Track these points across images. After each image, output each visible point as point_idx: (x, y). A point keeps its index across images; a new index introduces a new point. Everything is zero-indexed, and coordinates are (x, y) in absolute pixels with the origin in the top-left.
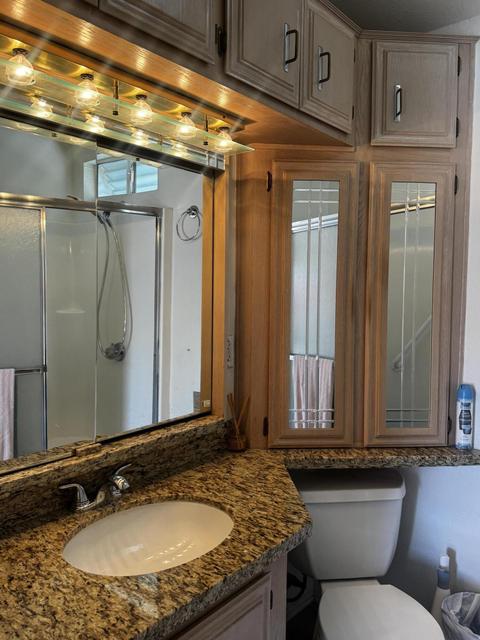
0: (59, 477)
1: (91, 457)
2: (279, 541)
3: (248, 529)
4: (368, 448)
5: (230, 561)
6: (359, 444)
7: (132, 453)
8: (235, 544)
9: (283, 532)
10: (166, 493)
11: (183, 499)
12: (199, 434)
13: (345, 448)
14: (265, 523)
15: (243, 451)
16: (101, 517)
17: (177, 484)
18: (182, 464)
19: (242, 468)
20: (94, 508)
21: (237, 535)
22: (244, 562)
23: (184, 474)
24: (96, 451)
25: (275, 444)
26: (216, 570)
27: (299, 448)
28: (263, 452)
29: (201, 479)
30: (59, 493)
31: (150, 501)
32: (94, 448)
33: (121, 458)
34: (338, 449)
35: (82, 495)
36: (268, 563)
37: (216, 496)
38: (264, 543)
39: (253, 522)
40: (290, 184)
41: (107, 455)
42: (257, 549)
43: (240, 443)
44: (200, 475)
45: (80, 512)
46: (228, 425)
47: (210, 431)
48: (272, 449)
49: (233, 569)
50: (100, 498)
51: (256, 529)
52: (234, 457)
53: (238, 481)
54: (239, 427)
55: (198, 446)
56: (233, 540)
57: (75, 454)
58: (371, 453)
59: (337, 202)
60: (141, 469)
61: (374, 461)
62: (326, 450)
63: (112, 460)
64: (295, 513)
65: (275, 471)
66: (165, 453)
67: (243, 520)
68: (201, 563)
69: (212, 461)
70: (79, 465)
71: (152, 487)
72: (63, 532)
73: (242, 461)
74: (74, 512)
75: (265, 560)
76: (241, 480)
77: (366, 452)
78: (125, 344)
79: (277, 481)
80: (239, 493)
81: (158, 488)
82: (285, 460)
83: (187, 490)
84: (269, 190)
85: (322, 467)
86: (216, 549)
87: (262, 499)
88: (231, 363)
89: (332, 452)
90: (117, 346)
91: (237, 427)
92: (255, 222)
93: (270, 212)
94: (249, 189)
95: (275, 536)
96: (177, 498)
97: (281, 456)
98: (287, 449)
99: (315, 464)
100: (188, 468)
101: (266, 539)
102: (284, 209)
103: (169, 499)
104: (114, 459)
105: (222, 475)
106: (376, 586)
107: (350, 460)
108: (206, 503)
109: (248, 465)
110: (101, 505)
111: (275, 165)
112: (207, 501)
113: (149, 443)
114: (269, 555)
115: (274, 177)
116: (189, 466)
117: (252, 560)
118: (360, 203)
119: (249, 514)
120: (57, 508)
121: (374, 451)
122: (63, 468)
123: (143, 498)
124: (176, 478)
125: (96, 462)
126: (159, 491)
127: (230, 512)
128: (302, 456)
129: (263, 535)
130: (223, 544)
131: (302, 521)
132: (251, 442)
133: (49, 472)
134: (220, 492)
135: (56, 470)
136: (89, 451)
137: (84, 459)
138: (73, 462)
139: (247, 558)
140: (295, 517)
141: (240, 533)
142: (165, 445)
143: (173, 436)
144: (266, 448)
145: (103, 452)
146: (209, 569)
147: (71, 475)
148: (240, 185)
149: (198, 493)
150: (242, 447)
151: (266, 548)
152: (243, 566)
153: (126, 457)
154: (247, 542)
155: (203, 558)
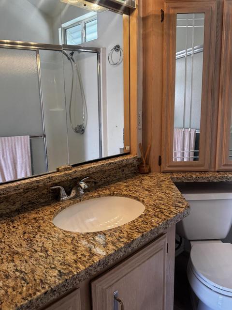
0: (50, 182)
1: (67, 172)
2: (172, 216)
3: (153, 209)
4: (218, 172)
5: (144, 225)
6: (213, 170)
7: (89, 171)
8: (147, 217)
9: (174, 212)
10: (107, 192)
11: (117, 195)
12: (124, 163)
13: (205, 172)
14: (163, 207)
15: (148, 173)
16: (74, 203)
17: (113, 188)
18: (115, 179)
19: (147, 181)
20: (70, 199)
21: (147, 212)
22: (153, 226)
23: (117, 183)
25: (165, 169)
26: (137, 230)
27: (178, 172)
28: (159, 174)
29: (126, 186)
30: (50, 191)
31: (99, 196)
32: (69, 168)
33: (83, 174)
34: (201, 172)
35: (63, 192)
36: (166, 228)
37: (134, 194)
38: (164, 217)
39: (156, 206)
40: (175, 16)
41: (75, 172)
42: (160, 220)
43: (146, 169)
44: (126, 184)
45: (63, 201)
46: (139, 160)
47: (130, 162)
48: (163, 172)
49: (147, 229)
50: (73, 194)
51: (158, 210)
52: (143, 176)
53: (146, 187)
54: (146, 161)
55: (123, 170)
56: (145, 215)
57: (58, 170)
58: (220, 174)
59: (204, 26)
60: (94, 180)
61: (222, 177)
62: (194, 173)
63: (78, 175)
64: (179, 202)
65: (166, 182)
66: (107, 173)
67: (150, 205)
68: (129, 227)
69: (131, 178)
70: (61, 176)
71: (100, 189)
73: (146, 177)
74: (59, 201)
75: (165, 226)
76: (148, 186)
77: (217, 174)
78: (84, 125)
79: (167, 187)
80: (147, 192)
81: (103, 190)
82: (171, 178)
83: (118, 191)
84: (162, 21)
85: (192, 181)
86: (136, 219)
87: (160, 195)
88: (141, 127)
89: (197, 174)
90: (80, 126)
91: (144, 160)
92: (154, 41)
93: (163, 35)
94: (150, 21)
95: (169, 214)
96: (113, 195)
97: (169, 176)
98: (172, 172)
99: (188, 180)
100: (119, 181)
101: (164, 215)
102: (171, 32)
103: (109, 195)
104: (79, 174)
105: (137, 184)
106: (220, 243)
107: (208, 177)
108: (129, 197)
109: (151, 180)
110: (74, 197)
111: (165, 4)
112: (130, 196)
113: (98, 166)
114: (167, 224)
115: (165, 12)
117: (157, 225)
118: (217, 27)
119: (154, 203)
120: (50, 199)
121: (221, 173)
122: (52, 177)
123: (96, 195)
124: (112, 185)
125: (70, 175)
126: (104, 191)
127: (143, 202)
128: (180, 175)
129: (162, 213)
130: (140, 217)
131: (184, 206)
132: (152, 169)
133: (45, 179)
134: (136, 192)
135: (48, 178)
136: (65, 169)
137: (63, 173)
138: (57, 175)
139: (155, 224)
140: (180, 205)
141: (149, 211)
142: (106, 168)
143: (110, 163)
144: (160, 172)
145: (73, 170)
146: (133, 230)
147: (57, 181)
148: (144, 20)
149: (125, 192)
150: (147, 171)
151: (165, 219)
152: (153, 228)
153: (85, 173)
154: (153, 216)
155: (129, 224)
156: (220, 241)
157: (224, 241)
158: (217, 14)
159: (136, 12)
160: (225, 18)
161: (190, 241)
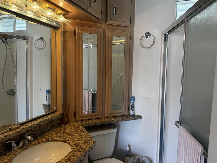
0: (6, 139)
1: (17, 130)
2: (87, 149)
3: (76, 147)
4: (106, 118)
5: (73, 158)
6: (104, 117)
7: (31, 128)
8: (74, 152)
9: (88, 146)
10: (44, 140)
11: (51, 141)
12: (53, 119)
13: (100, 118)
14: (81, 144)
15: (67, 123)
16: (22, 151)
17: (47, 136)
18: (47, 129)
19: (69, 129)
20: (19, 148)
21: (73, 149)
22: (78, 157)
23: (49, 133)
24: (19, 128)
25: (78, 119)
26: (70, 161)
27: (86, 120)
28: (74, 123)
29: (55, 134)
30: (4, 145)
31: (39, 143)
32: (18, 127)
33: (28, 130)
34: (98, 119)
35: (14, 144)
36: (85, 157)
37: (63, 139)
38: (83, 151)
39: (77, 145)
40: (82, 34)
41: (23, 129)
42: (81, 153)
43: (66, 121)
44: (55, 133)
45: (14, 150)
46: (62, 115)
47: (57, 117)
48: (77, 121)
49: (75, 160)
50: (21, 145)
51: (79, 147)
52: (65, 125)
53: (69, 133)
54: (66, 115)
55: (52, 123)
56: (72, 151)
57: (10, 130)
58: (108, 119)
59: (97, 41)
60: (33, 133)
61: (109, 121)
62: (94, 120)
63: (24, 131)
64: (90, 140)
65: (80, 128)
66: (42, 126)
67: (74, 145)
68: (65, 160)
69: (57, 127)
70: (13, 134)
71: (38, 138)
72: (9, 158)
73: (67, 126)
74: (11, 151)
75: (84, 156)
76: (70, 132)
77: (106, 119)
79: (82, 131)
80: (70, 137)
81: (41, 138)
82: (82, 124)
83: (52, 138)
84: (75, 35)
85: (94, 125)
86: (68, 155)
87: (78, 137)
88: (63, 94)
89: (96, 120)
92: (71, 46)
93: (75, 43)
94: (68, 34)
95: (86, 148)
96: (48, 141)
97: (80, 123)
98: (82, 121)
99: (91, 124)
100: (50, 131)
101: (83, 149)
102: (80, 42)
103: (46, 142)
104: (25, 130)
105: (63, 132)
107: (102, 122)
108: (59, 141)
109: (70, 127)
110: (21, 147)
111: (76, 27)
112: (60, 141)
113: (37, 123)
114: (85, 154)
115: (76, 31)
116: (50, 130)
117: (81, 156)
119: (75, 143)
120: (4, 150)
121: (108, 118)
122: (7, 135)
123: (37, 142)
124: (46, 134)
125: (19, 132)
126: (42, 139)
127: (69, 143)
128: (87, 122)
129: (82, 148)
130: (70, 153)
131: (92, 142)
132: (70, 120)
133: (2, 137)
134: (63, 137)
135: (4, 136)
136: (16, 128)
137: (15, 131)
138: (11, 133)
139: (79, 156)
140: (90, 141)
141: (74, 149)
142: (42, 124)
143: (45, 120)
144: (75, 121)
145: (21, 128)
146: (68, 161)
147: (10, 138)
148: (64, 33)
149: (56, 138)
150: (67, 122)
151: (84, 152)
152: (78, 158)
153: (29, 129)
154: (77, 151)
155: (64, 158)
156: (109, 158)
157: (111, 157)
158: (103, 35)
159: (60, 29)
160: (107, 38)
161: (93, 161)
